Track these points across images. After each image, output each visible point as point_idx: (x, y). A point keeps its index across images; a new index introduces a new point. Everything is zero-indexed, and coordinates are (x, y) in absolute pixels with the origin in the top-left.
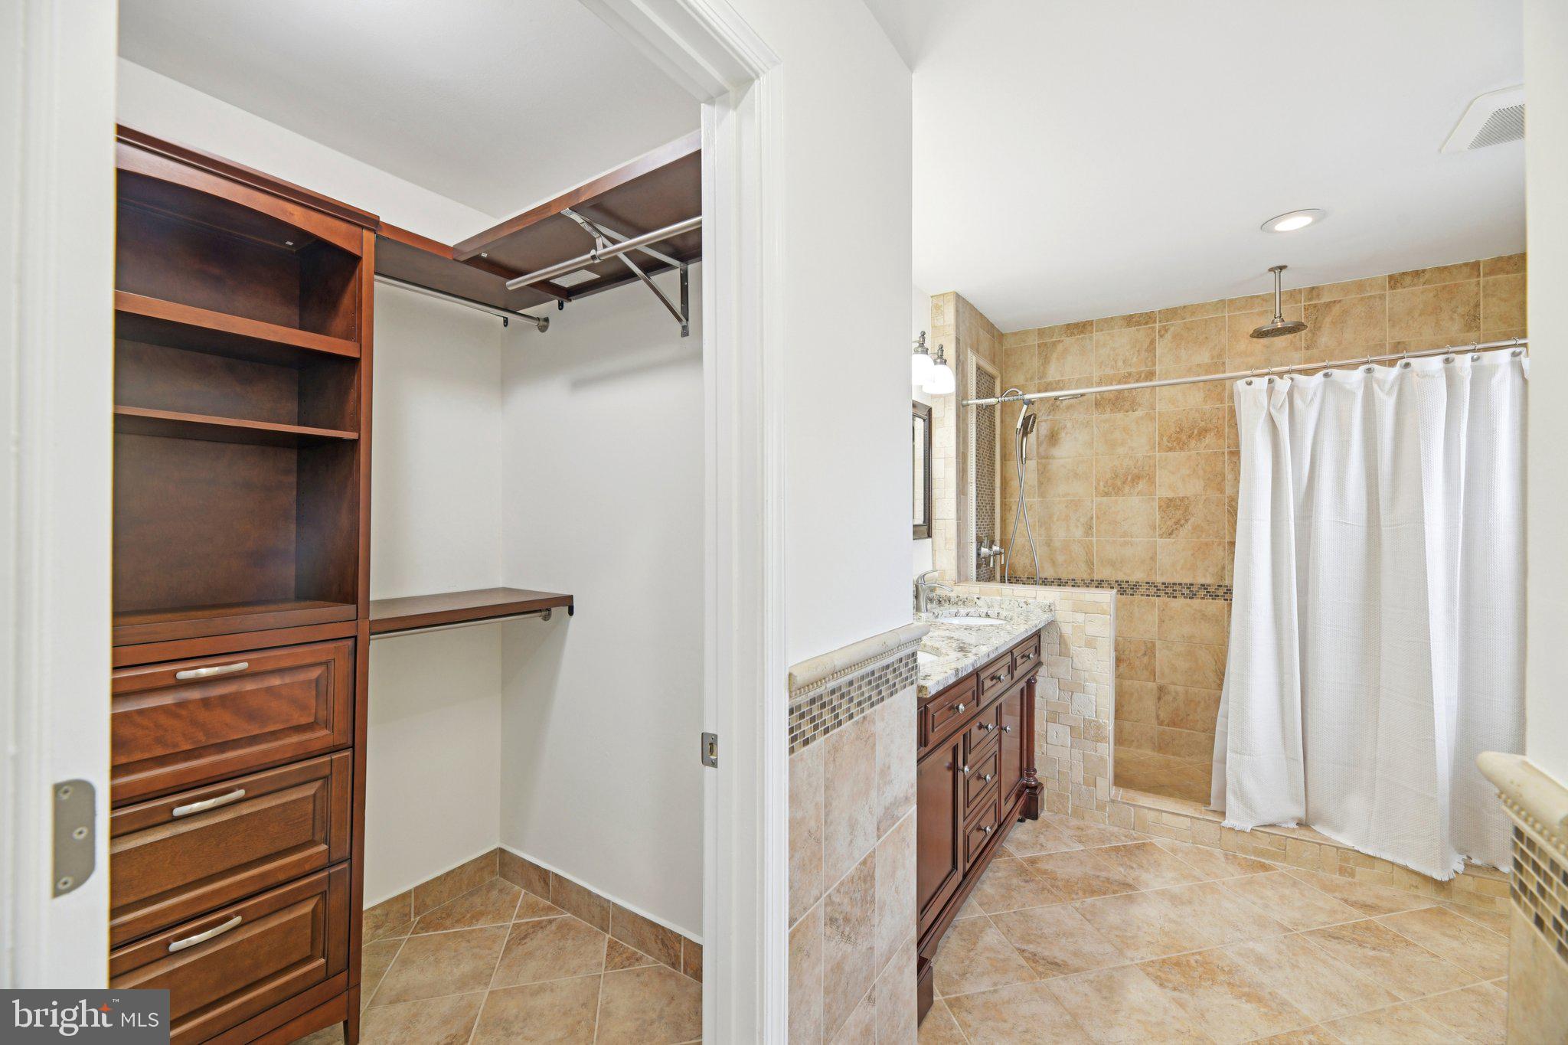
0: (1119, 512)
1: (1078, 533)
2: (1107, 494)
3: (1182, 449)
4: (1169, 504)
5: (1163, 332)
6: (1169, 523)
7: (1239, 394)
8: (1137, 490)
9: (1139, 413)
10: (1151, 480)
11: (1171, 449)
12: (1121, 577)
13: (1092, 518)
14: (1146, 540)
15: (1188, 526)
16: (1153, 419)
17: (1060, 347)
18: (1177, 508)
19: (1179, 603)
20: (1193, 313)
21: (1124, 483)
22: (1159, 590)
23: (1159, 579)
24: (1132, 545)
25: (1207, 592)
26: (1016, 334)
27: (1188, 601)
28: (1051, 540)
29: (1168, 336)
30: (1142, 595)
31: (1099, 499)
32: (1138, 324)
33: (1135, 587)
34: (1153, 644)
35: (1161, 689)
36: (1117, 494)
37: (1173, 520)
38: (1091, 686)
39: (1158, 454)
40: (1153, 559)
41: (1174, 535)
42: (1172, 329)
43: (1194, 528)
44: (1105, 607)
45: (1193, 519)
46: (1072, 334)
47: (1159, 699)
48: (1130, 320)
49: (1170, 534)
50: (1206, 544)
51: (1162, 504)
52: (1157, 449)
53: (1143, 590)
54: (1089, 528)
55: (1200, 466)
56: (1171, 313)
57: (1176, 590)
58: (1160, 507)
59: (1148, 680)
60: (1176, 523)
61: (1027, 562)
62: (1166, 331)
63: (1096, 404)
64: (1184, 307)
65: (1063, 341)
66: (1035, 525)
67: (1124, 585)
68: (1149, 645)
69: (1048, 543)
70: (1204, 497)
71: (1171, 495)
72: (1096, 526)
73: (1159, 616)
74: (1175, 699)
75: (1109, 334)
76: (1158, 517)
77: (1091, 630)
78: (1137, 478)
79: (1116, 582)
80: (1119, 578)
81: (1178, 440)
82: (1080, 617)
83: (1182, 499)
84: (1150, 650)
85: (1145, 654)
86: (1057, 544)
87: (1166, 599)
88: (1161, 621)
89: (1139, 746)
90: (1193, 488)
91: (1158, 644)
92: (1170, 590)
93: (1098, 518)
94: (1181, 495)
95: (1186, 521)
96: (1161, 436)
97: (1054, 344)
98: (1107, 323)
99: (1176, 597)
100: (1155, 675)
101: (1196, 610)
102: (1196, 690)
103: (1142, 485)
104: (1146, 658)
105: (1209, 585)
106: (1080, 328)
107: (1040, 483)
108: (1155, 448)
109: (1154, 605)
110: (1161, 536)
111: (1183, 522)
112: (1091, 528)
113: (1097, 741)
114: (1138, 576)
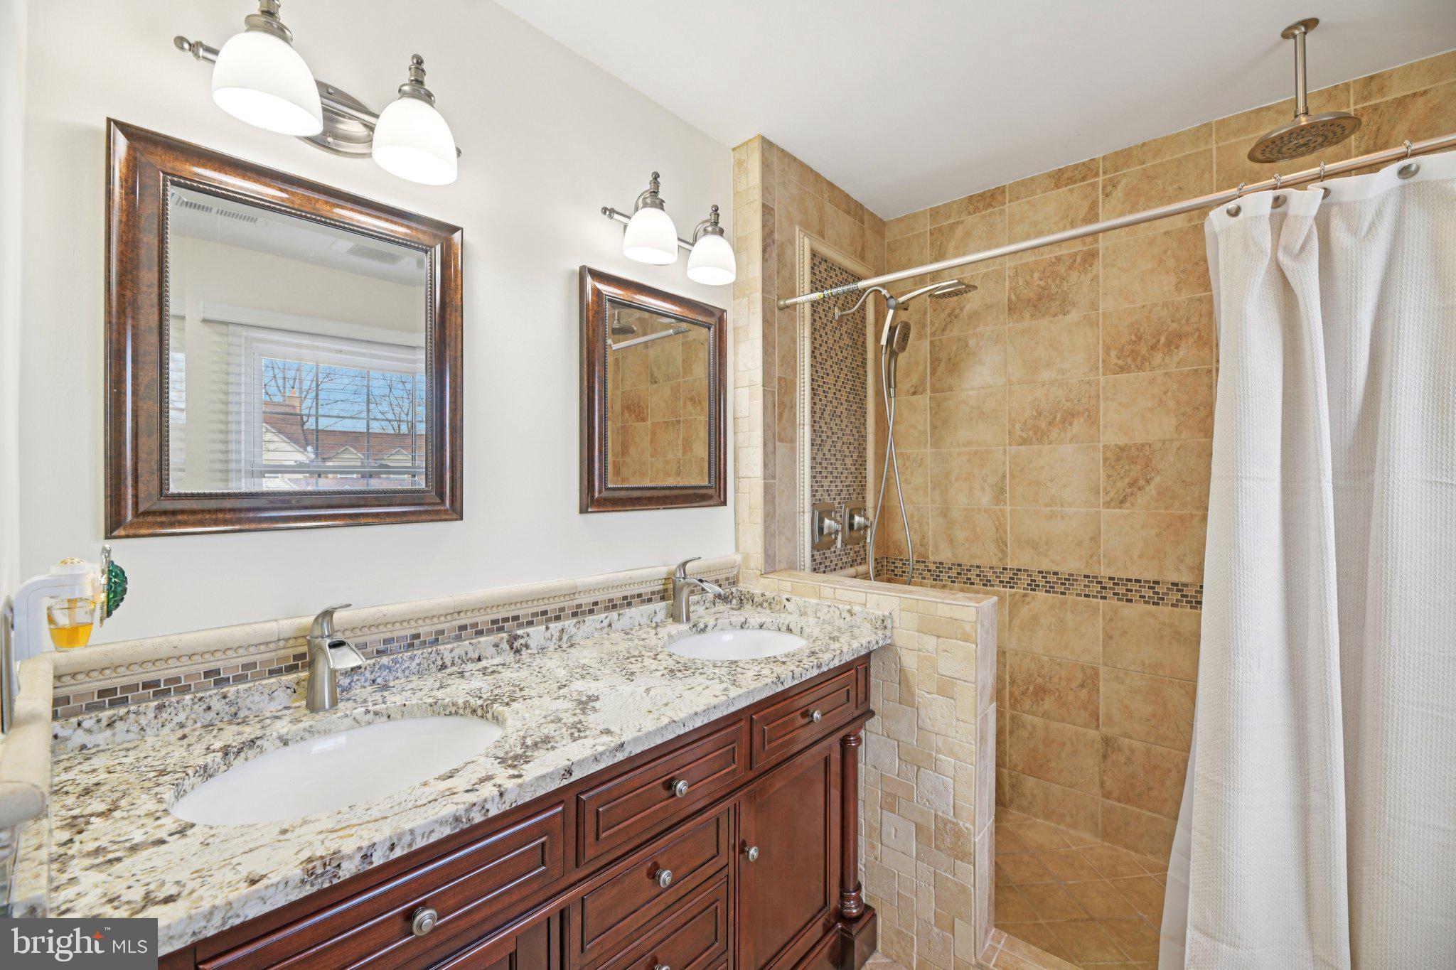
0: (1043, 467)
1: (985, 499)
2: (1025, 441)
3: (1140, 368)
4: (1120, 456)
5: (1109, 188)
6: (1120, 485)
7: (1215, 236)
8: (1069, 435)
9: (1074, 316)
10: (1092, 420)
11: (1122, 369)
12: (1046, 565)
13: (1004, 477)
14: (1084, 510)
15: (1152, 489)
16: (1094, 324)
17: (959, 231)
18: (1133, 461)
19: (1135, 611)
20: (1157, 153)
21: (1050, 424)
22: (1105, 588)
23: (1105, 572)
24: (1062, 517)
25: (1182, 596)
26: (900, 220)
27: (1151, 607)
28: (947, 508)
29: (1118, 194)
30: (1078, 595)
31: (1016, 448)
32: (1072, 181)
33: (1069, 580)
34: (1097, 673)
35: (1106, 741)
36: (1040, 441)
37: (1127, 481)
38: (946, 761)
39: (1102, 378)
40: (1095, 539)
41: (1128, 504)
42: (1124, 182)
43: (1161, 493)
44: (968, 628)
45: (1158, 479)
46: (977, 210)
47: (1105, 757)
48: (1060, 178)
49: (1122, 502)
50: (1181, 518)
51: (1109, 454)
52: (1101, 370)
53: (1080, 586)
54: (999, 493)
55: (1169, 394)
56: (1123, 158)
57: (1131, 591)
58: (1105, 460)
59: (1086, 726)
60: (1131, 485)
61: (917, 538)
62: (1115, 186)
63: (1010, 309)
64: (1144, 144)
65: (963, 222)
66: (927, 487)
67: (1052, 579)
68: (1089, 672)
69: (945, 513)
70: (1176, 444)
71: (1123, 441)
72: (1010, 489)
73: (1104, 628)
74: (1129, 761)
75: (1028, 202)
76: (1102, 475)
77: (948, 666)
78: (1070, 416)
79: (1039, 572)
80: (1044, 568)
81: (1135, 354)
82: (930, 642)
83: (1140, 447)
84: (1090, 680)
85: (1082, 686)
86: (956, 514)
87: (1115, 602)
88: (1108, 637)
89: (1074, 826)
90: (1160, 428)
91: (1102, 670)
92: (1122, 589)
93: (1012, 476)
94: (1139, 441)
95: (1148, 481)
96: (1107, 349)
97: (952, 227)
98: (1026, 186)
99: (1130, 601)
100: (1098, 720)
101: (1163, 623)
102: (1164, 750)
103: (1077, 427)
104: (1084, 691)
105: (1186, 585)
106: (987, 200)
107: (934, 428)
108: (1097, 368)
109: (1095, 610)
110: (1107, 505)
111: (1142, 483)
112: (1002, 491)
113: (956, 857)
114: (1072, 565)
